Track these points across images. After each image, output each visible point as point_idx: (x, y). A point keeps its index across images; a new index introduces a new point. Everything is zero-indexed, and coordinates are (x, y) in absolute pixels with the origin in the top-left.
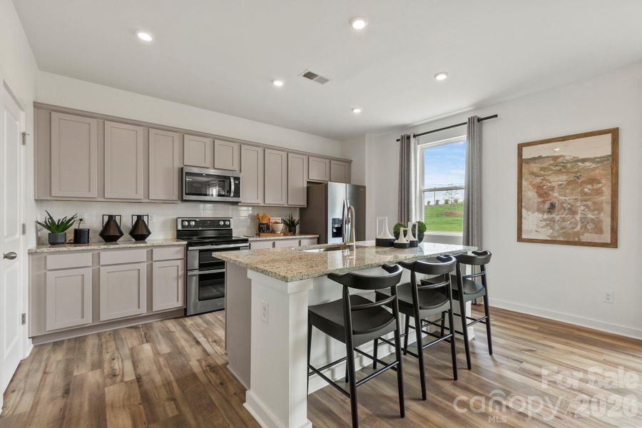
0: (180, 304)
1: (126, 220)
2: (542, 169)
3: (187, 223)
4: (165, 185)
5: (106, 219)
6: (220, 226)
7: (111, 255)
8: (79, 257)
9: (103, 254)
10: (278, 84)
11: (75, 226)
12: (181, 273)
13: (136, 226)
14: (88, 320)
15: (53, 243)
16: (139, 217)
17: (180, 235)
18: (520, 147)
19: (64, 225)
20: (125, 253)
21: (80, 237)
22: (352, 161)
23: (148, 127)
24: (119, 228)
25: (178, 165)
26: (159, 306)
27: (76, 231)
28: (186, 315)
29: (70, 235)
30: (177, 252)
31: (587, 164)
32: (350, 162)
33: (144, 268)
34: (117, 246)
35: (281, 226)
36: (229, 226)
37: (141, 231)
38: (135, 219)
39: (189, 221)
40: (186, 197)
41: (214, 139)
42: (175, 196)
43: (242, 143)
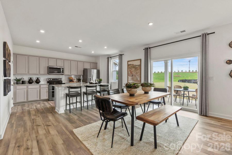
0: (47, 98)
1: (34, 79)
2: (131, 67)
4: (44, 70)
5: (29, 78)
6: (59, 80)
7: (31, 86)
8: (24, 87)
9: (29, 86)
10: (70, 48)
11: (22, 80)
12: (48, 91)
14: (26, 100)
15: (17, 84)
17: (48, 82)
18: (128, 61)
19: (19, 80)
21: (23, 83)
22: (97, 63)
23: (40, 57)
24: (32, 80)
25: (47, 66)
26: (42, 98)
27: (22, 81)
28: (49, 101)
29: (21, 82)
30: (46, 86)
31: (137, 66)
33: (38, 89)
35: (75, 80)
36: (61, 80)
37: (38, 81)
38: (37, 78)
39: (50, 79)
40: (49, 73)
41: (57, 59)
42: (46, 73)
43: (64, 60)
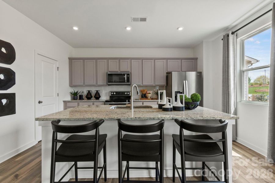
1: (93, 92)
3: (112, 93)
5: (88, 92)
6: (125, 94)
10: (129, 29)
11: (79, 94)
13: (96, 94)
16: (97, 91)
19: (76, 94)
20: (94, 103)
21: (81, 98)
22: (197, 58)
23: (97, 59)
24: (91, 95)
25: (106, 71)
29: (78, 97)
32: (197, 59)
34: (91, 101)
36: (129, 94)
37: (98, 96)
38: (96, 91)
39: (113, 93)
40: (108, 83)
41: (120, 59)
43: (131, 59)
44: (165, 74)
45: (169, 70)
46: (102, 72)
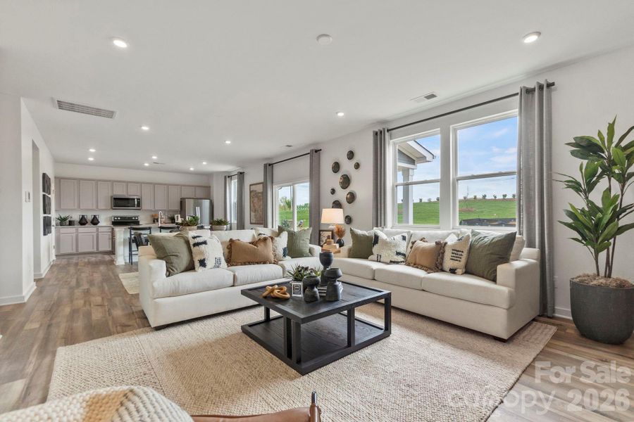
0: (110, 249)
1: (89, 217)
2: (254, 195)
3: (116, 218)
4: (105, 201)
5: (81, 217)
6: (132, 219)
7: (82, 229)
8: (71, 230)
9: (80, 229)
11: (69, 219)
12: (111, 237)
13: (93, 220)
14: (74, 252)
15: (61, 225)
16: (95, 216)
17: (113, 223)
18: (250, 186)
19: (65, 219)
20: (89, 229)
21: (71, 223)
23: (97, 181)
24: (86, 220)
25: (110, 194)
26: (101, 249)
27: (69, 221)
29: (67, 222)
30: (108, 229)
32: (209, 187)
33: (95, 234)
34: (85, 227)
36: (138, 219)
37: (95, 221)
38: (93, 217)
40: (113, 207)
41: (127, 183)
42: (110, 207)
43: (141, 183)
44: (179, 200)
45: (183, 196)
46: (105, 195)
